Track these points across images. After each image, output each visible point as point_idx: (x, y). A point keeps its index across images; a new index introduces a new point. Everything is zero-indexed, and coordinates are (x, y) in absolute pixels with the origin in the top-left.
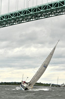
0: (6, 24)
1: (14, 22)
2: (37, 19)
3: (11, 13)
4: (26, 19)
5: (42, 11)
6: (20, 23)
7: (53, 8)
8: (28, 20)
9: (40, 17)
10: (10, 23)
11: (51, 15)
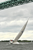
1: (9, 6)
3: (7, 1)
4: (15, 5)
6: (12, 7)
11: (29, 2)
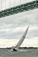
0: (9, 14)
1: (13, 13)
2: (27, 11)
5: (29, 6)
6: (17, 13)
7: (35, 4)
8: (21, 11)
9: (28, 9)
10: (11, 13)
11: (34, 8)
